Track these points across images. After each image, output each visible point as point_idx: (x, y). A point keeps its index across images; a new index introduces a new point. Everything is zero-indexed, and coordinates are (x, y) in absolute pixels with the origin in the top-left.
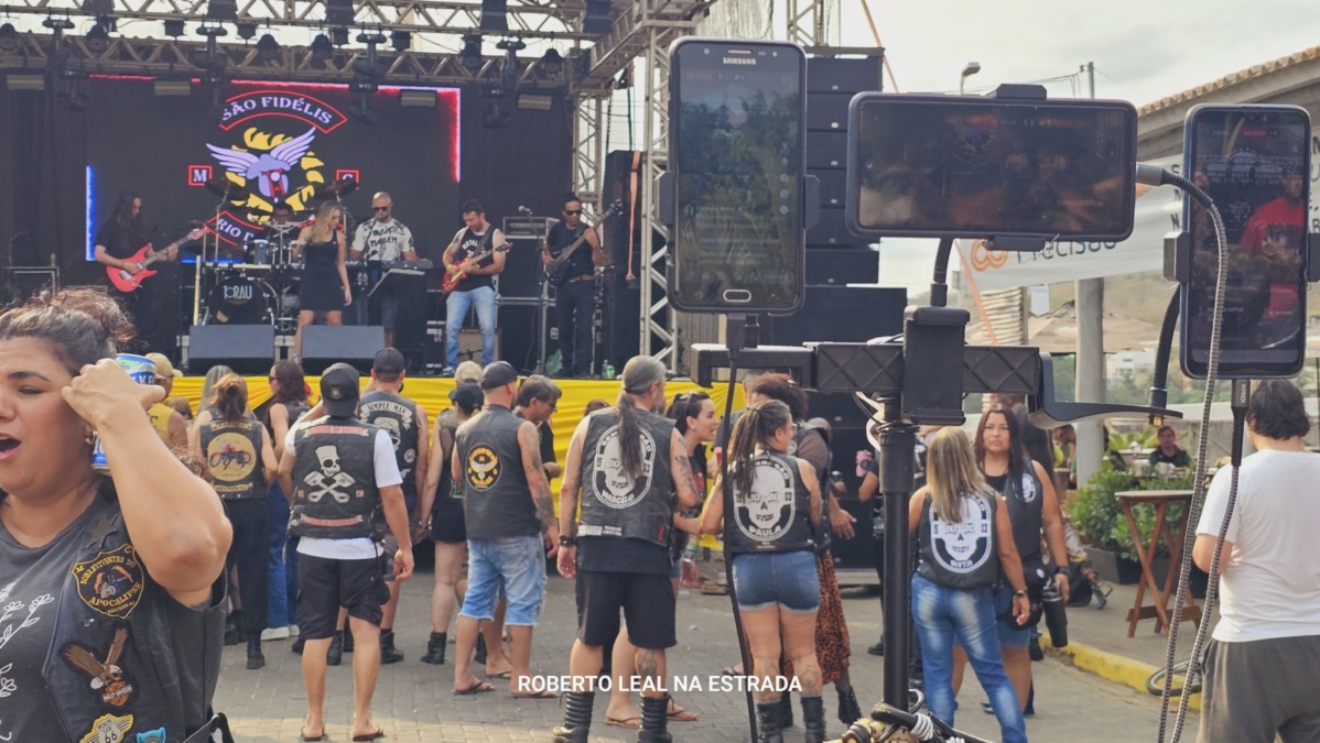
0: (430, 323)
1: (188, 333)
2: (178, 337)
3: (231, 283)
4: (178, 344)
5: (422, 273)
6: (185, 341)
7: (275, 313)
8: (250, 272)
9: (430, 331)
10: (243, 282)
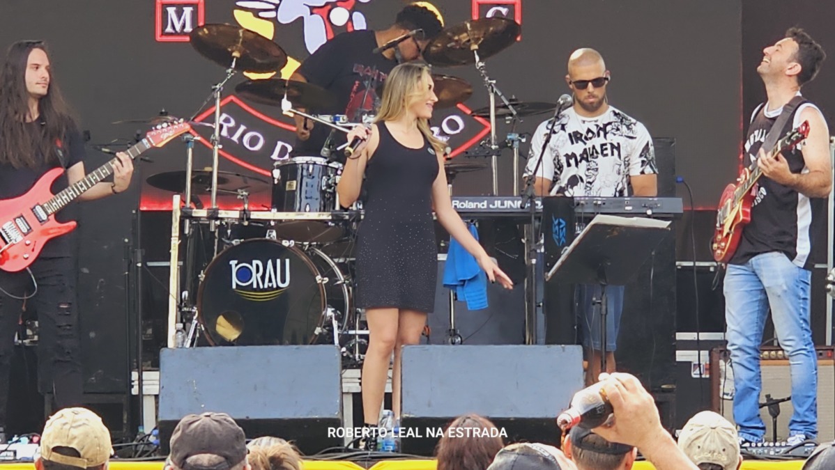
0: (681, 336)
1: (156, 366)
2: (135, 375)
3: (244, 254)
4: (135, 391)
5: (664, 224)
6: (151, 382)
7: (339, 319)
8: (286, 229)
9: (681, 356)
10: (271, 252)
